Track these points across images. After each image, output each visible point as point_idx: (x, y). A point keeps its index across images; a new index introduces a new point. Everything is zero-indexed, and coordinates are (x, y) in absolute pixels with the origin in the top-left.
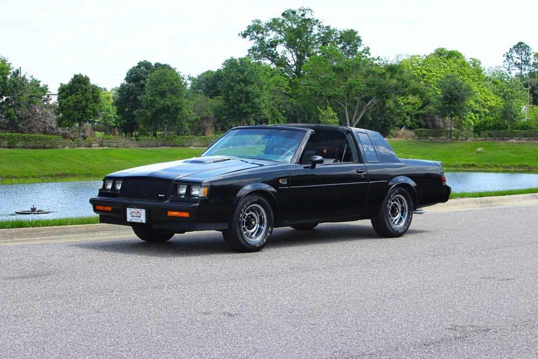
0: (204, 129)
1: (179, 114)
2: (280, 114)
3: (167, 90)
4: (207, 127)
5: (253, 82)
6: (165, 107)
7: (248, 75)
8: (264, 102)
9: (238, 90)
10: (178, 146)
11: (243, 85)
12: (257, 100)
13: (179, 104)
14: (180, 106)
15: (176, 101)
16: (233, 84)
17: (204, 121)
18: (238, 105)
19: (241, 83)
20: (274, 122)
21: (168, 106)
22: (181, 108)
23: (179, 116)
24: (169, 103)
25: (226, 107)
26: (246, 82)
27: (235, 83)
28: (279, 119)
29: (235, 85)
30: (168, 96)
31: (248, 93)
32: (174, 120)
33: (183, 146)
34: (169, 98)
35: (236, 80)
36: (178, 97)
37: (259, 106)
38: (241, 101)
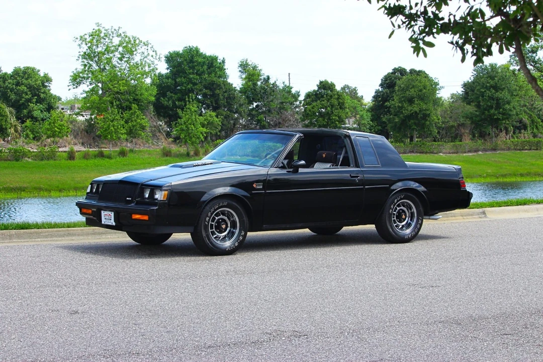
0: (461, 136)
1: (427, 120)
2: (539, 120)
3: (415, 96)
4: (463, 134)
5: (504, 88)
6: (413, 113)
7: (498, 81)
8: (514, 108)
9: (489, 96)
10: (426, 153)
11: (494, 91)
12: (507, 107)
13: (428, 110)
14: (428, 112)
15: (424, 107)
16: (483, 91)
17: (460, 128)
18: (489, 112)
19: (492, 89)
20: (533, 128)
21: (416, 112)
22: (429, 114)
23: (428, 123)
24: (416, 109)
25: (478, 113)
26: (496, 88)
27: (485, 90)
28: (538, 125)
29: (485, 91)
30: (416, 102)
31: (498, 99)
32: (423, 126)
33: (432, 153)
34: (417, 104)
35: (487, 86)
36: (426, 103)
37: (510, 113)
38: (491, 107)
